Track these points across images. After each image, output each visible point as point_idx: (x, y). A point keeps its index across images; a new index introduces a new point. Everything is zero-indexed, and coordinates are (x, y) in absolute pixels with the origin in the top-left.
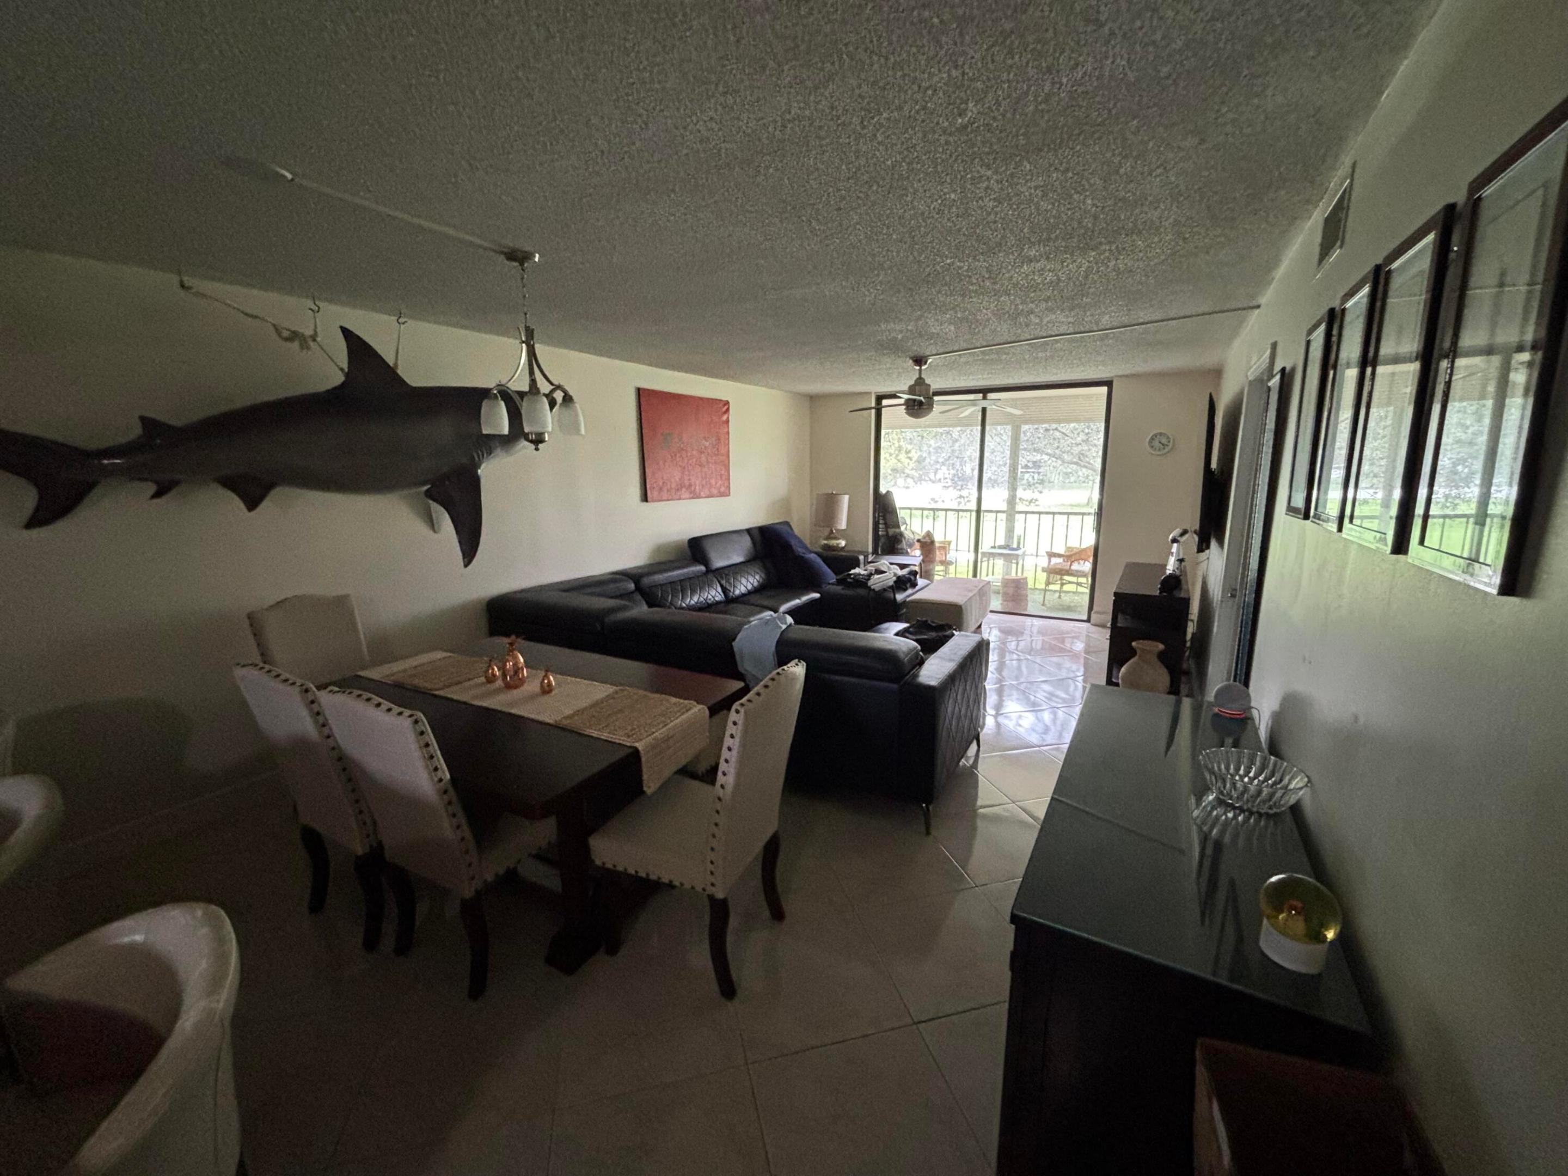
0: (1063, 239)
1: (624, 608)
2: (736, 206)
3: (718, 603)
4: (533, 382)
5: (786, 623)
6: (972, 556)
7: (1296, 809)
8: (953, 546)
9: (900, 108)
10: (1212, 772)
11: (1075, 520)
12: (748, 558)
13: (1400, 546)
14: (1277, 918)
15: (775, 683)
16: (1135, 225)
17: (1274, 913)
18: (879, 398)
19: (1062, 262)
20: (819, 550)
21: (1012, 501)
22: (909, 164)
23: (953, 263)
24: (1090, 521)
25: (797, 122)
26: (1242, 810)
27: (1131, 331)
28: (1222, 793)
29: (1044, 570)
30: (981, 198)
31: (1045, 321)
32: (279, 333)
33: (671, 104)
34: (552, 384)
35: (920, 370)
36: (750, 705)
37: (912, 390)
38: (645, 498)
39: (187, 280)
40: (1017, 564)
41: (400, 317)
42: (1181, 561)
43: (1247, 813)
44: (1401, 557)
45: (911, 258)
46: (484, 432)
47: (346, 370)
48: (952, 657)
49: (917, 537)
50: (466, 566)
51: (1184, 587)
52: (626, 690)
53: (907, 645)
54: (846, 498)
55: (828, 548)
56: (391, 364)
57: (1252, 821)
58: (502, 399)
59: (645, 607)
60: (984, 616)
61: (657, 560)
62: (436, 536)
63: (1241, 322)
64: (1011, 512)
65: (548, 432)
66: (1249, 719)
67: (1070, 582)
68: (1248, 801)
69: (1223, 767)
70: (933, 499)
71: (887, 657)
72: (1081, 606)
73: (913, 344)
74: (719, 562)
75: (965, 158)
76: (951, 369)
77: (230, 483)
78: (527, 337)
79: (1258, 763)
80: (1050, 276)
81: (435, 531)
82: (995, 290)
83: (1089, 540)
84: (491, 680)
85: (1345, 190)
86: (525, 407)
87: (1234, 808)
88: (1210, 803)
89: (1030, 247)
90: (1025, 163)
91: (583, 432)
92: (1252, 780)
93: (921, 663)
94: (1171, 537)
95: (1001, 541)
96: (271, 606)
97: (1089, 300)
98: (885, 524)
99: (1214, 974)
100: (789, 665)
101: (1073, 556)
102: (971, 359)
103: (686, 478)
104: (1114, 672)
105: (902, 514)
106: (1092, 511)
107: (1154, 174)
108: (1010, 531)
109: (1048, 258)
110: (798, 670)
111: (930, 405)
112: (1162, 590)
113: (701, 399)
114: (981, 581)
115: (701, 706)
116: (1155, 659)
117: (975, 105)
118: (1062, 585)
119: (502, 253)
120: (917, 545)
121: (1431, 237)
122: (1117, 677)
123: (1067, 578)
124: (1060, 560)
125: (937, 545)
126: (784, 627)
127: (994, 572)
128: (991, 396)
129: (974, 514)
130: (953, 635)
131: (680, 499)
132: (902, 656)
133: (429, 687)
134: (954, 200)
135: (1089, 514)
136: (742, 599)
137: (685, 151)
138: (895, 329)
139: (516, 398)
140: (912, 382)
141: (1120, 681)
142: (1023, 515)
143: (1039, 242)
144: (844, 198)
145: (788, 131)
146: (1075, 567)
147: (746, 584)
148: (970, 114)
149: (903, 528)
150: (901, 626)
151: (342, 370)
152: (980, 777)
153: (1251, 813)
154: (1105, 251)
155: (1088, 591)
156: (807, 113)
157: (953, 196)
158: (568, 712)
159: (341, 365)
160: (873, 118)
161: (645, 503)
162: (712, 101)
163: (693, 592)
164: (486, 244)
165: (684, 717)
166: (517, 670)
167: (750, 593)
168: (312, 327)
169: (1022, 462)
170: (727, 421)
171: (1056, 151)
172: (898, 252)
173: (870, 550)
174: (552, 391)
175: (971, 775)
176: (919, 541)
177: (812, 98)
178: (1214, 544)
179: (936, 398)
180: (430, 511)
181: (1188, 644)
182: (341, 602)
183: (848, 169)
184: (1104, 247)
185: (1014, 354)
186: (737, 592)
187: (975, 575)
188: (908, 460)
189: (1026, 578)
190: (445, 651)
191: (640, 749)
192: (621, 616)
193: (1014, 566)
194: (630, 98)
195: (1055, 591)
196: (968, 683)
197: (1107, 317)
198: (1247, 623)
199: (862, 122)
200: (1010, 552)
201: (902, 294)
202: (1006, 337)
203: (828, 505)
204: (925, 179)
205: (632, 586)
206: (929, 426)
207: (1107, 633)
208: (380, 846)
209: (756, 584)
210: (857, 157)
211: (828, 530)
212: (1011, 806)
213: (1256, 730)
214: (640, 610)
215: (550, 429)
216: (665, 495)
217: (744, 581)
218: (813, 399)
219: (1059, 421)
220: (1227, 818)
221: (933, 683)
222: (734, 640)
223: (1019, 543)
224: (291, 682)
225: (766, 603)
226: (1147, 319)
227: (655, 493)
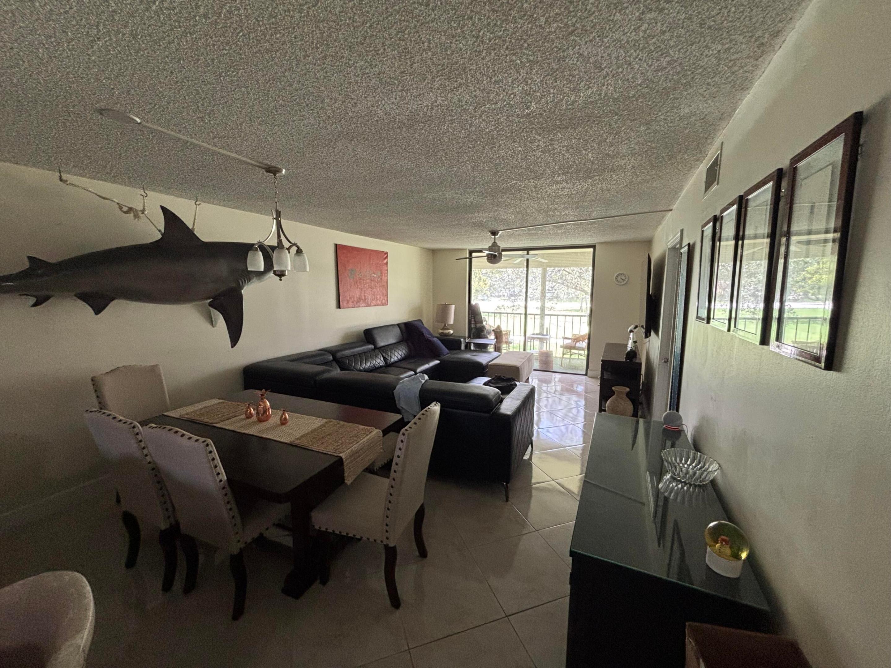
0: (575, 173)
1: (329, 371)
2: (402, 149)
3: (381, 367)
4: (280, 242)
5: (424, 379)
6: (522, 339)
7: (713, 482)
8: (512, 333)
9: (496, 103)
10: (667, 461)
11: (577, 319)
12: (398, 340)
13: (764, 340)
14: (715, 546)
15: (424, 416)
16: (613, 167)
17: (712, 543)
18: (471, 252)
19: (574, 184)
20: (439, 336)
21: (543, 309)
22: (498, 132)
23: (516, 183)
24: (586, 320)
25: (439, 107)
26: (686, 484)
27: (607, 220)
28: (675, 474)
29: (561, 347)
30: (534, 150)
31: (563, 213)
32: (121, 208)
33: (371, 94)
34: (290, 242)
35: (495, 238)
36: (412, 430)
37: (490, 249)
38: (339, 306)
39: (64, 176)
40: (547, 343)
41: (197, 201)
42: (635, 342)
43: (688, 485)
44: (765, 347)
45: (495, 179)
46: (249, 269)
47: (163, 231)
48: (518, 397)
49: (493, 329)
50: (232, 347)
51: (638, 356)
52: (331, 421)
53: (492, 391)
54: (453, 307)
55: (442, 334)
56: (191, 227)
57: (691, 489)
58: (261, 251)
59: (339, 370)
60: (530, 373)
61: (345, 342)
62: (213, 328)
63: (663, 217)
64: (543, 315)
65: (288, 270)
66: (682, 431)
67: (575, 354)
68: (689, 478)
69: (673, 459)
70: (498, 307)
71: (482, 398)
72: (582, 366)
73: (492, 224)
74: (382, 343)
75: (528, 130)
76: (510, 238)
77: (85, 297)
78: (277, 215)
79: (691, 456)
80: (567, 191)
81: (213, 327)
82: (537, 198)
83: (585, 330)
84: (249, 416)
85: (718, 155)
86: (275, 255)
87: (681, 482)
88: (668, 479)
89: (558, 176)
90: (559, 134)
91: (308, 270)
92: (689, 466)
93: (501, 401)
94: (629, 329)
95: (537, 331)
96: (107, 373)
97: (586, 204)
98: (475, 321)
99: (668, 576)
100: (431, 405)
101: (577, 339)
102: (522, 233)
103: (362, 294)
104: (603, 403)
105: (483, 316)
106: (587, 315)
107: (624, 143)
108: (542, 326)
109: (567, 182)
110: (436, 408)
111: (500, 256)
112: (627, 358)
113: (372, 251)
114: (528, 353)
115: (378, 430)
116: (625, 396)
117: (536, 104)
118: (571, 355)
119: (263, 168)
120: (493, 333)
121: (771, 183)
122: (605, 407)
123: (573, 351)
124: (570, 341)
125: (504, 333)
126: (423, 381)
127: (535, 348)
128: (531, 252)
129: (523, 316)
130: (516, 385)
131: (359, 307)
132: (491, 397)
133: (210, 422)
134: (520, 151)
135: (585, 316)
136: (394, 364)
137: (376, 119)
138: (483, 216)
139: (269, 250)
140: (490, 245)
141: (607, 409)
142: (549, 317)
143: (563, 174)
144: (461, 147)
145: (434, 111)
146: (578, 345)
147: (397, 355)
148: (532, 108)
149: (484, 323)
150: (486, 379)
151: (160, 231)
152: (533, 465)
153: (691, 485)
154: (596, 180)
155: (585, 358)
156: (446, 102)
157: (520, 149)
158: (298, 436)
159: (159, 228)
160: (481, 107)
161: (339, 309)
162: (394, 94)
163: (367, 360)
164: (253, 162)
165: (368, 437)
166: (265, 410)
167: (400, 361)
168: (142, 205)
169: (547, 288)
170: (387, 263)
171: (575, 129)
172: (488, 176)
173: (467, 336)
174: (290, 247)
175: (528, 464)
176: (493, 330)
177: (449, 95)
178: (652, 333)
179: (504, 253)
180: (210, 313)
181: (641, 387)
182: (153, 370)
183: (466, 132)
184: (596, 178)
185: (545, 231)
186: (392, 360)
187: (524, 350)
188: (484, 285)
189: (552, 351)
190: (219, 399)
191: (343, 457)
192: (326, 375)
193: (545, 344)
194: (348, 90)
195: (567, 358)
196: (527, 413)
197: (595, 213)
198: (676, 378)
199: (475, 109)
200: (542, 337)
201: (488, 198)
202: (541, 222)
203: (443, 310)
204: (505, 139)
205: (331, 358)
206: (497, 268)
207: (599, 382)
208: (177, 524)
209: (403, 356)
210: (470, 127)
211: (443, 325)
212: (553, 483)
213: (686, 436)
214: (336, 372)
215: (289, 268)
216: (351, 304)
217: (396, 354)
218: (434, 252)
219: (566, 266)
220: (678, 488)
221: (509, 413)
222: (395, 389)
223: (547, 331)
224: (123, 421)
225: (409, 367)
226: (616, 214)
227: (345, 304)
